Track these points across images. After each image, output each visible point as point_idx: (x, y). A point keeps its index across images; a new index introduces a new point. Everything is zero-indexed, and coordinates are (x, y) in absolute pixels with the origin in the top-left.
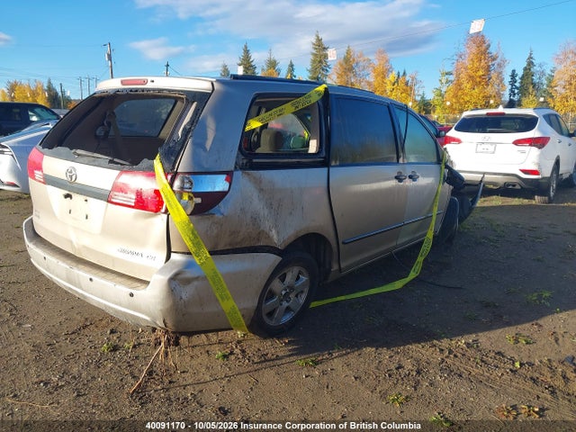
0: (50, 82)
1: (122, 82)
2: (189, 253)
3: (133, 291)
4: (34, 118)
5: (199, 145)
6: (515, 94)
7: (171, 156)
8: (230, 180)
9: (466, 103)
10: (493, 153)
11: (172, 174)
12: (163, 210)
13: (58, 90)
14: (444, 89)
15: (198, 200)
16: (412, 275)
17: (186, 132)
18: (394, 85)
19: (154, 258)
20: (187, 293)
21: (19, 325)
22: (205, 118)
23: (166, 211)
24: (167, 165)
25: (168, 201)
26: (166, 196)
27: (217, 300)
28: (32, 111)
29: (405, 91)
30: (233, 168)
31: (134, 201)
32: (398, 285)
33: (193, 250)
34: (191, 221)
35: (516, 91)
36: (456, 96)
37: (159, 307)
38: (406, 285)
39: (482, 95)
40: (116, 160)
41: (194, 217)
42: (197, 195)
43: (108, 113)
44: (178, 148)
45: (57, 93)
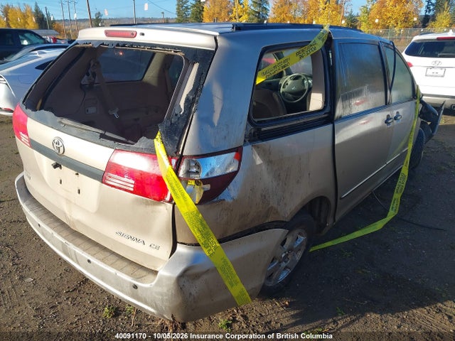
0: (36, 6)
1: (107, 33)
2: (197, 245)
3: (136, 283)
4: (25, 43)
5: (205, 120)
6: (430, 11)
7: (174, 136)
8: (239, 158)
9: (388, 19)
10: (442, 76)
11: (177, 157)
12: (168, 198)
13: (44, 13)
14: (369, 7)
15: (208, 187)
16: (392, 214)
17: (189, 103)
18: (326, 4)
19: (158, 248)
20: (196, 288)
21: (22, 278)
22: (210, 85)
23: (171, 199)
24: (170, 148)
25: (174, 190)
26: (171, 184)
27: (226, 288)
28: (23, 35)
29: (336, 9)
30: (242, 143)
31: (133, 186)
32: (379, 225)
33: (201, 241)
34: (200, 211)
35: (432, 7)
36: (379, 13)
37: (167, 304)
38: (386, 226)
39: (402, 12)
40: (107, 134)
41: (202, 207)
42: (205, 181)
43: (92, 63)
44: (181, 125)
45: (43, 15)
